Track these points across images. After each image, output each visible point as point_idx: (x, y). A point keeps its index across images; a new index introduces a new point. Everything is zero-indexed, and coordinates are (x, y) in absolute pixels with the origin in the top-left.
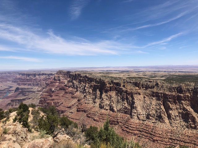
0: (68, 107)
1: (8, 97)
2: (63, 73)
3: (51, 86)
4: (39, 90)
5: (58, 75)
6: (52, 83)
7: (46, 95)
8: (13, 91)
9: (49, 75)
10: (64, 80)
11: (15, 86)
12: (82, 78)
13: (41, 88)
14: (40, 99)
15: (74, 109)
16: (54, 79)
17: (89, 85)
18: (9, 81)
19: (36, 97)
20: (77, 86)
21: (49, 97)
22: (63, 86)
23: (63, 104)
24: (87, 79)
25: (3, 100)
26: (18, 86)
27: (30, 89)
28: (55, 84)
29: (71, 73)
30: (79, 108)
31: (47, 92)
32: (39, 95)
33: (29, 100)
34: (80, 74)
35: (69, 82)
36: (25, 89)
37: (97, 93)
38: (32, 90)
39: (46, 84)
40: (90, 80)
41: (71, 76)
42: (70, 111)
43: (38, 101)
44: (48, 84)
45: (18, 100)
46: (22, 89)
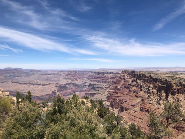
0: (132, 106)
1: (83, 91)
2: (128, 72)
3: (117, 84)
4: (107, 87)
5: (124, 74)
6: (117, 81)
7: (112, 92)
8: (87, 86)
9: (115, 74)
10: (129, 79)
11: (89, 82)
12: (146, 78)
13: (108, 85)
14: (107, 95)
15: (138, 108)
16: (120, 78)
17: (153, 86)
18: (85, 78)
19: (104, 93)
20: (141, 85)
21: (115, 94)
22: (128, 84)
23: (127, 101)
24: (151, 79)
25: (80, 93)
26: (91, 82)
27: (99, 85)
28: (120, 82)
29: (135, 73)
30: (143, 108)
31: (113, 89)
32: (106, 91)
33: (98, 95)
34: (145, 74)
35: (133, 81)
36: (96, 85)
37: (162, 95)
38: (101, 86)
39: (113, 81)
40: (155, 80)
41: (135, 76)
42: (134, 109)
43: (106, 96)
44: (115, 82)
45: (91, 94)
46: (94, 85)
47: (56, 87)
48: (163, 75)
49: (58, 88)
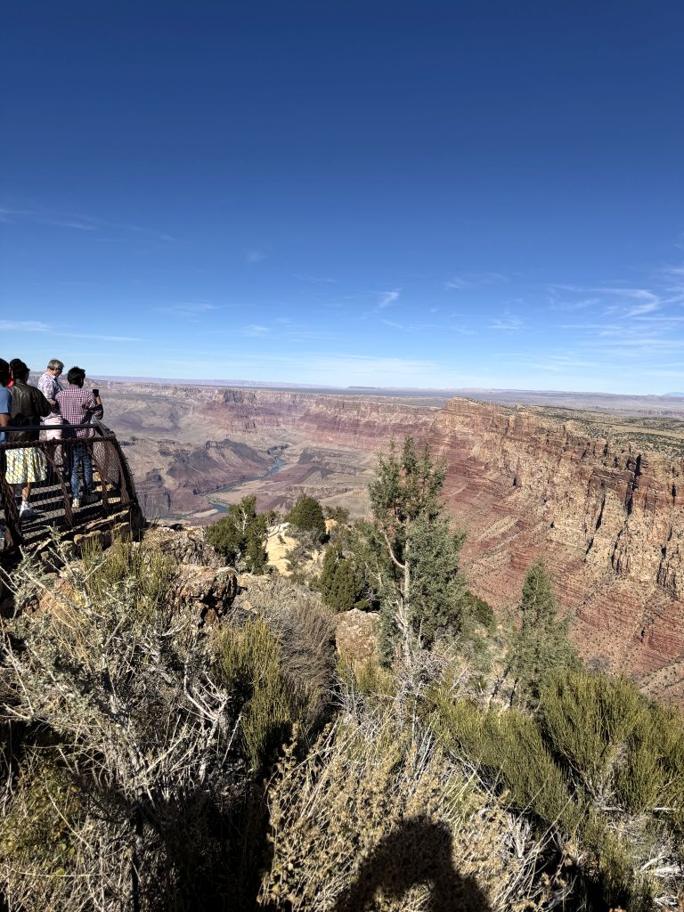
1: (278, 478)
8: (295, 456)
10: (471, 438)
11: (302, 441)
15: (499, 557)
16: (434, 430)
17: (570, 470)
20: (519, 465)
22: (465, 458)
25: (263, 484)
26: (310, 443)
30: (521, 557)
33: (340, 496)
35: (488, 445)
46: (322, 454)
47: (164, 453)
48: (614, 427)
49: (171, 459)
